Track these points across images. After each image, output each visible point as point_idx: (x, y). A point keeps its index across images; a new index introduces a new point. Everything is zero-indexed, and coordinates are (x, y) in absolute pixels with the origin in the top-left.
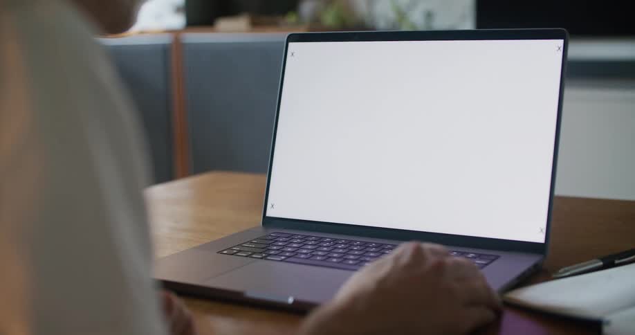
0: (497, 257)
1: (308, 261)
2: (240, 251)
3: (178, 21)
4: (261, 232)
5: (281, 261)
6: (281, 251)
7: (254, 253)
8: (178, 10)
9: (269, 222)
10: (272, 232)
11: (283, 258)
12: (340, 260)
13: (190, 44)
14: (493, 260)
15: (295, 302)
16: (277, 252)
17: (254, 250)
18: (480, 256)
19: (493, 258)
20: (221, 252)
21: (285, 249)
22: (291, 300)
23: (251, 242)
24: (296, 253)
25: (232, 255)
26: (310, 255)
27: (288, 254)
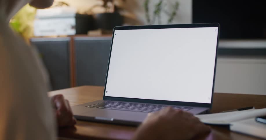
0: (192, 108)
1: (120, 109)
2: (94, 106)
3: (73, 32)
4: (103, 101)
5: (110, 109)
6: (110, 106)
7: (99, 107)
8: (73, 27)
9: (106, 98)
10: (107, 101)
11: (110, 108)
13: (77, 41)
15: (114, 120)
16: (108, 107)
18: (186, 108)
20: (87, 107)
22: (112, 119)
23: (98, 104)
24: (116, 107)
25: (91, 107)
26: (121, 107)
27: (112, 107)
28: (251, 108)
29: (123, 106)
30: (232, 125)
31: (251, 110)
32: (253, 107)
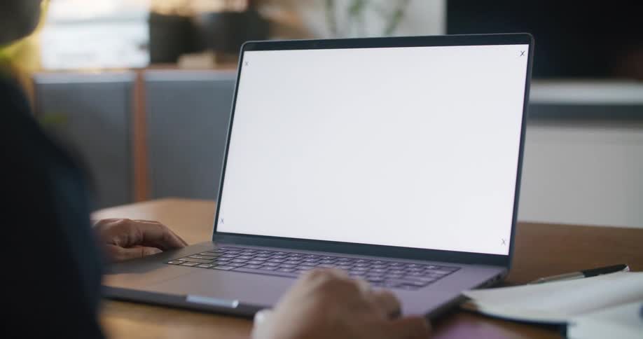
0: (459, 269)
4: (212, 247)
5: (229, 270)
6: (230, 262)
7: (201, 264)
9: (219, 237)
10: (222, 247)
11: (231, 268)
12: (291, 270)
14: (453, 272)
15: (240, 306)
16: (226, 263)
17: (201, 261)
18: (440, 268)
19: (453, 269)
20: (166, 263)
21: (235, 260)
22: (235, 304)
23: (198, 255)
24: (246, 264)
25: (178, 265)
26: (261, 266)
27: (237, 265)
28: (619, 268)
29: (265, 261)
30: (575, 325)
31: (619, 273)
32: (625, 267)
